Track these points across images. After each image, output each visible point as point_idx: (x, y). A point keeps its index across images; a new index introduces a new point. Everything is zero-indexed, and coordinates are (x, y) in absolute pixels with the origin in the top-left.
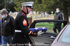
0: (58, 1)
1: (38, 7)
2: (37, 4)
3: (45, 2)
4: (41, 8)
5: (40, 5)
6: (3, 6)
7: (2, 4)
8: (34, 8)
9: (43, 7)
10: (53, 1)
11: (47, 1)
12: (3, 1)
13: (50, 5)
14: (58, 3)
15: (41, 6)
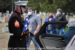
0: (70, 1)
1: (48, 7)
2: (48, 4)
3: (56, 2)
4: (52, 8)
5: (51, 5)
6: (10, 6)
7: (9, 5)
8: (44, 9)
9: (54, 7)
10: (65, 1)
11: (58, 1)
12: (10, 1)
13: (62, 5)
14: (70, 3)
15: (51, 7)
